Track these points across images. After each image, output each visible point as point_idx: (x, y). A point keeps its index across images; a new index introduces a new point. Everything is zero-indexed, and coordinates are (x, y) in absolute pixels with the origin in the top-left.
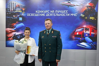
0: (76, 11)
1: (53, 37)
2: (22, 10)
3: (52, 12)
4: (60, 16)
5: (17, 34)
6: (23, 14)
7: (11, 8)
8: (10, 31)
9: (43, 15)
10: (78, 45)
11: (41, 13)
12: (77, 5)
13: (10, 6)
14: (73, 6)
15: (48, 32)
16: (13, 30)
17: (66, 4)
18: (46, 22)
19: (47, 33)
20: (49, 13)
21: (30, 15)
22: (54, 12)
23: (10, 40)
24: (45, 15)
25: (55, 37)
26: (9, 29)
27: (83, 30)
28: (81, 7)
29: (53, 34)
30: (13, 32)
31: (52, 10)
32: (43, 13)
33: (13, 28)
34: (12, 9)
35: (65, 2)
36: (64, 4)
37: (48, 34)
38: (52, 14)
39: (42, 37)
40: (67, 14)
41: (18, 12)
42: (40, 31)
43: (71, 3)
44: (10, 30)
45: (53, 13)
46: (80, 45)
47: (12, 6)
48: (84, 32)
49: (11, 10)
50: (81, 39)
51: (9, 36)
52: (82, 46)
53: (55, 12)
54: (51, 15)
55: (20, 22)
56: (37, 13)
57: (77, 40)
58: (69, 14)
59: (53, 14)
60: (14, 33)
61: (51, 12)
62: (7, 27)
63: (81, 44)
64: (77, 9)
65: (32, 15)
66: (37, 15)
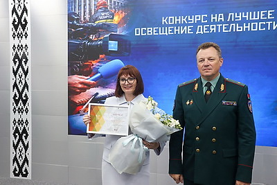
1: (224, 102)
3: (216, 18)
5: (103, 92)
6: (120, 31)
7: (85, 12)
8: (80, 86)
9: (187, 30)
11: (181, 25)
13: (80, 6)
15: (209, 85)
16: (89, 80)
18: (203, 54)
19: (205, 89)
20: (206, 24)
21: (145, 31)
22: (223, 19)
23: (82, 112)
24: (194, 30)
25: (231, 103)
26: (77, 79)
29: (225, 95)
30: (89, 86)
31: (215, 12)
32: (184, 25)
34: (87, 17)
37: (208, 92)
38: (217, 27)
39: (188, 103)
40: (269, 23)
41: (104, 24)
42: (180, 85)
44: (82, 80)
45: (221, 22)
47: (88, 6)
49: (84, 19)
51: (79, 99)
53: (226, 17)
54: (212, 29)
55: (112, 55)
56: (165, 25)
59: (219, 25)
60: (93, 91)
61: (212, 18)
65: (151, 31)
66: (167, 32)
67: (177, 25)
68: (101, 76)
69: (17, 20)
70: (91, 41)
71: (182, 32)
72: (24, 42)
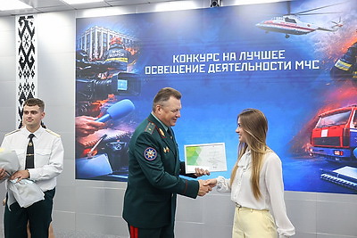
0: (317, 50)
2: (128, 55)
3: (228, 57)
4: (259, 72)
5: (111, 134)
6: (130, 70)
7: (93, 49)
8: (88, 127)
9: (198, 69)
10: (326, 175)
11: (192, 64)
12: (319, 29)
13: (88, 44)
14: (306, 33)
16: (98, 121)
17: (279, 27)
20: (217, 62)
21: (155, 70)
22: (235, 58)
23: (90, 156)
24: (206, 68)
26: (85, 120)
27: (346, 119)
28: (337, 34)
30: (97, 128)
31: (227, 50)
32: (196, 63)
33: (96, 114)
34: (96, 54)
35: (274, 21)
36: (273, 26)
38: (229, 66)
40: (280, 63)
41: (113, 62)
43: (299, 23)
44: (90, 121)
45: (233, 61)
46: (335, 175)
47: (96, 43)
48: (352, 126)
49: (93, 57)
50: (337, 153)
51: (87, 141)
52: (342, 180)
53: (238, 57)
54: (224, 68)
55: (121, 95)
56: (176, 64)
57: (324, 156)
58: (290, 63)
59: (231, 64)
60: (101, 133)
61: (224, 57)
62: (79, 113)
63: (339, 171)
64: (323, 44)
65: (162, 70)
66: (179, 71)
67: (189, 64)
68: (110, 117)
69: (24, 58)
70: (99, 79)
71: (194, 71)
72: (30, 80)
